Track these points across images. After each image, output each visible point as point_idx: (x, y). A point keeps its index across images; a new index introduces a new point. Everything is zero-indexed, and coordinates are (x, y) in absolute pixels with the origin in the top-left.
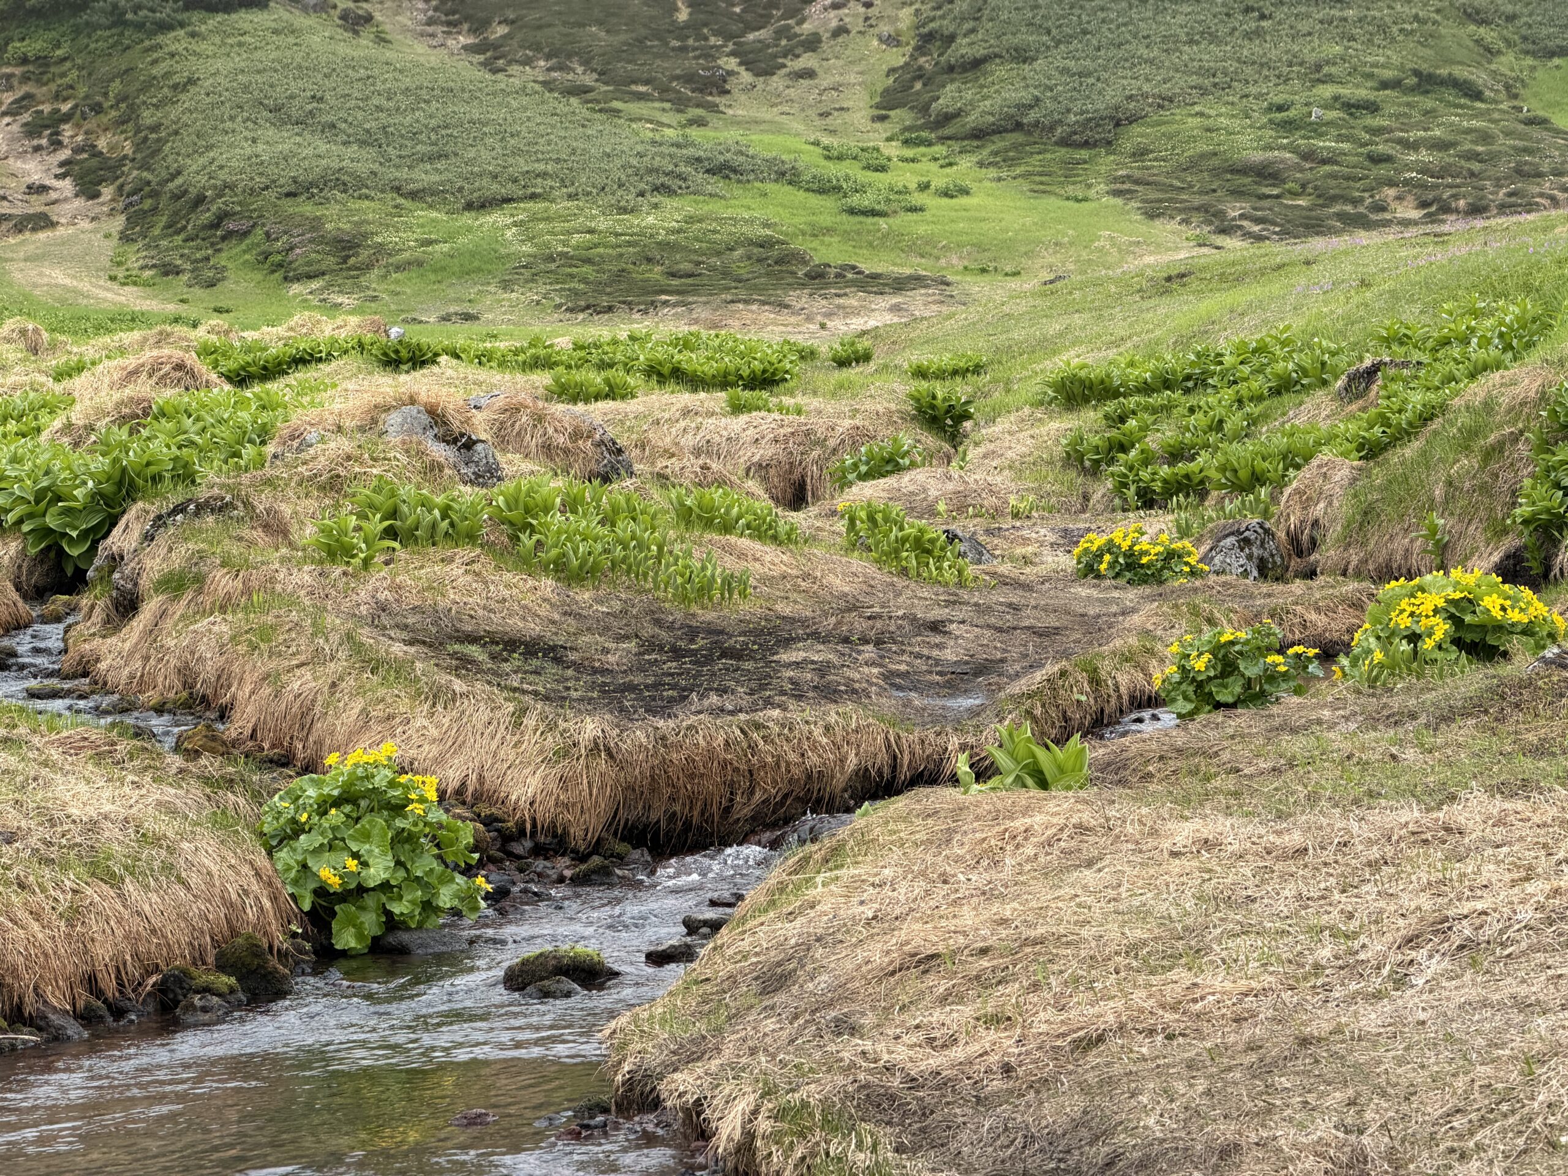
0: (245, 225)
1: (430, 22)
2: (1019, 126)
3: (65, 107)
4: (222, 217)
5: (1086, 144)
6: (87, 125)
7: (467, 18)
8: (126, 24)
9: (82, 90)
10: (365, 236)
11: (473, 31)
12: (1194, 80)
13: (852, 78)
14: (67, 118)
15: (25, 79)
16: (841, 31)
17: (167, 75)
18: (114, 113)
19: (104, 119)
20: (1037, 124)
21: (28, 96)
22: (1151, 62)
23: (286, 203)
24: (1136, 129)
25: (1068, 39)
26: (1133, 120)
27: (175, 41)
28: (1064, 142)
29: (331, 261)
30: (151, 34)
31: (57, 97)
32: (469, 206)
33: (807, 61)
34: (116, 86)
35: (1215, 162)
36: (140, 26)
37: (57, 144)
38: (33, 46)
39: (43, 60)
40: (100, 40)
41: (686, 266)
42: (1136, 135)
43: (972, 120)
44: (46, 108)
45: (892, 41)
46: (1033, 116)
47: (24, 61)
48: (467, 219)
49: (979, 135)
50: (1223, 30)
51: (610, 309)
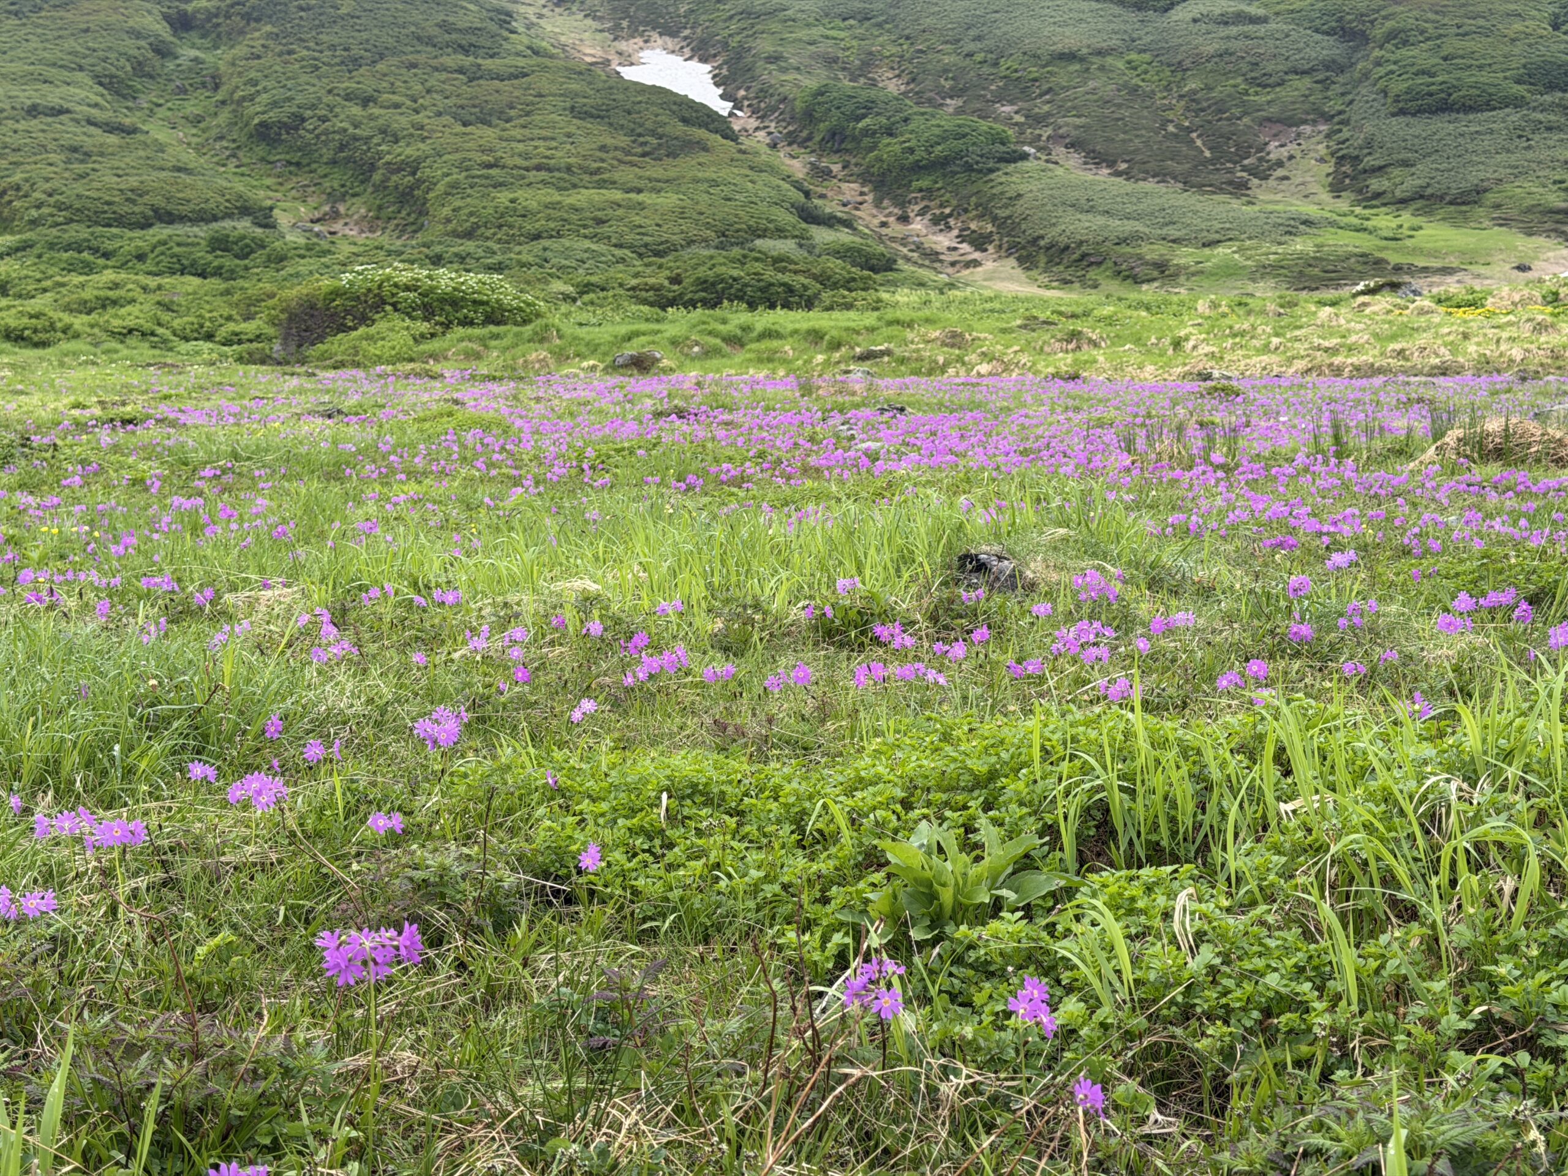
0: (1100, 259)
1: (1085, 163)
2: (1422, 197)
3: (947, 211)
4: (1084, 256)
5: (1464, 203)
6: (962, 218)
7: (1104, 161)
8: (973, 170)
9: (954, 202)
10: (1168, 261)
11: (1108, 166)
12: (1508, 171)
13: (1309, 179)
14: (950, 215)
15: (923, 199)
16: (1291, 157)
17: (1002, 193)
18: (975, 213)
19: (971, 215)
20: (1432, 195)
21: (926, 207)
22: (1482, 163)
23: (1117, 248)
24: (1489, 195)
25: (1429, 155)
26: (1486, 191)
27: (998, 177)
28: (1451, 203)
29: (1156, 274)
30: (986, 175)
31: (941, 206)
32: (1204, 245)
33: (1280, 172)
34: (974, 199)
35: (1541, 208)
36: (980, 171)
37: (950, 228)
38: (924, 183)
39: (929, 190)
40: (960, 179)
41: (1331, 268)
42: (1491, 198)
43: (1398, 194)
44: (937, 212)
45: (1322, 160)
46: (1429, 191)
47: (921, 190)
48: (1207, 251)
49: (1403, 202)
50: (1512, 148)
51: (1317, 289)
